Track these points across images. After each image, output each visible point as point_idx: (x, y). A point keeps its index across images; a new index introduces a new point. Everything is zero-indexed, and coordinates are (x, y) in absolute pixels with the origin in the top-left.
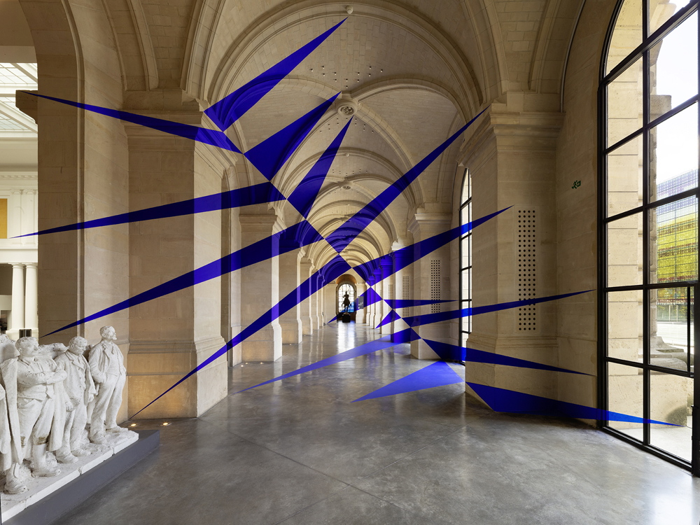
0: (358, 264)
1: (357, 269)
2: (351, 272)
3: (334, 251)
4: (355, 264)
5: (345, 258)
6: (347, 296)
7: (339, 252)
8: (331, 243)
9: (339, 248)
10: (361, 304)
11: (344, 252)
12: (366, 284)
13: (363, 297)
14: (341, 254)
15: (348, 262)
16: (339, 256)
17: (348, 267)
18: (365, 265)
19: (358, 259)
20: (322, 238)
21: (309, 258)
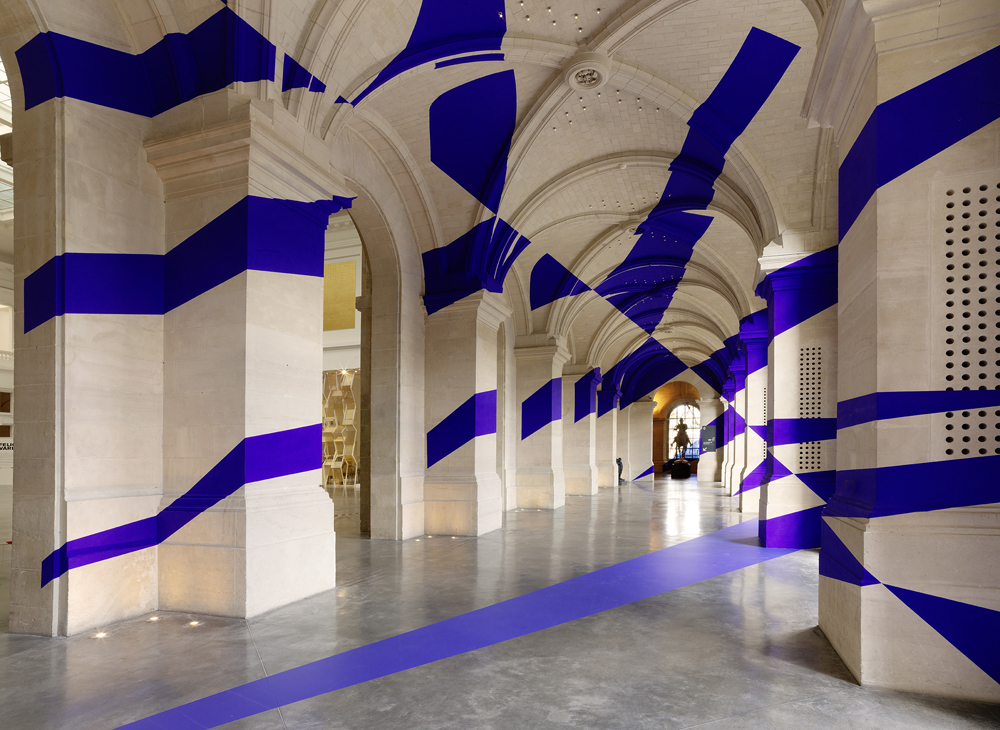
0: (703, 358)
1: (700, 369)
2: (689, 377)
3: (633, 329)
4: (695, 360)
5: (669, 346)
6: (682, 427)
7: (650, 330)
8: (620, 304)
9: (648, 318)
10: (712, 440)
11: (661, 330)
12: (722, 399)
13: (714, 427)
14: (657, 336)
15: (679, 354)
16: (652, 342)
17: (679, 366)
18: (716, 356)
19: (700, 346)
20: (584, 288)
21: (551, 334)
